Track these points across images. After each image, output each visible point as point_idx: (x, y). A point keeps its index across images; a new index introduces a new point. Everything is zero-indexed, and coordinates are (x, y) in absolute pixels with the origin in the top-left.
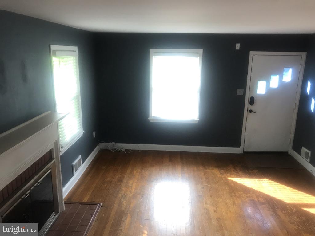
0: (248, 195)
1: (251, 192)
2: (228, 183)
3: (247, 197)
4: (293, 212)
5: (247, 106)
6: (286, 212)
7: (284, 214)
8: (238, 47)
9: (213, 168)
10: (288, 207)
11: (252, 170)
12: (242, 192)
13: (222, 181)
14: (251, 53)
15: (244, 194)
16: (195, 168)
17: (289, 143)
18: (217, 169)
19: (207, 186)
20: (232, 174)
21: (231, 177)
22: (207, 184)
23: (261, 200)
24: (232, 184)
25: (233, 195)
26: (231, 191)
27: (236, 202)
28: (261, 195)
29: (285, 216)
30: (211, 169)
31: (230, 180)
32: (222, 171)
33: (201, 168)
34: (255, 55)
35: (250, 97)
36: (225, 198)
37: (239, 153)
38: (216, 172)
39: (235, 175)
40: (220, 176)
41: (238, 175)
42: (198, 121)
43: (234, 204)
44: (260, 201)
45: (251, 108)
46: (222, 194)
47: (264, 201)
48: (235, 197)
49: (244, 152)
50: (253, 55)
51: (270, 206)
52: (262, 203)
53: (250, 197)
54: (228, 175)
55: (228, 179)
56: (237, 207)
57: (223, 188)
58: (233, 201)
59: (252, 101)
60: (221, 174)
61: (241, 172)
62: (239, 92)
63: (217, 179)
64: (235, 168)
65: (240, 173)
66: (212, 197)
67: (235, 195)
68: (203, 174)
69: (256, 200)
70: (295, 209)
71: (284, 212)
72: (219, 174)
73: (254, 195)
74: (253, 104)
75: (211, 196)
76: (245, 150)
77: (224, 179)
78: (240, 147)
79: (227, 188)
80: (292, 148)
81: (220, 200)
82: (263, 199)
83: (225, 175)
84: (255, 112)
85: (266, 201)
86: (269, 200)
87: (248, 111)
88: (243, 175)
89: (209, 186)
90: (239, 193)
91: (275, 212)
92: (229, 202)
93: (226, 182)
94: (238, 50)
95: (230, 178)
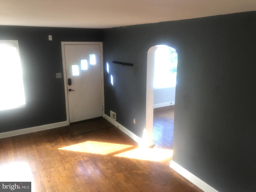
0: (76, 158)
1: (78, 155)
2: (59, 153)
3: (75, 160)
4: (108, 160)
5: (66, 87)
6: (103, 162)
7: (102, 164)
8: (50, 38)
9: (45, 144)
10: (105, 158)
11: (78, 137)
12: (71, 157)
13: (54, 153)
14: (63, 43)
15: (73, 158)
16: (28, 148)
17: (102, 110)
18: (49, 143)
19: (40, 161)
20: (62, 145)
21: (61, 147)
22: (40, 160)
23: (86, 158)
24: (62, 153)
25: (63, 162)
26: (62, 159)
27: (66, 167)
28: (85, 155)
29: (103, 165)
30: (43, 145)
31: (60, 150)
32: (53, 144)
33: (34, 146)
34: (66, 45)
35: (67, 79)
36: (57, 167)
37: (66, 125)
38: (48, 146)
39: (64, 145)
40: (52, 149)
41: (67, 144)
42: (25, 106)
43: (65, 169)
44: (85, 160)
45: (70, 87)
46: (54, 164)
47: (88, 159)
48: (65, 163)
49: (70, 124)
50: (64, 45)
51: (93, 161)
52: (86, 161)
53: (77, 159)
54: (58, 146)
55: (58, 150)
56: (67, 171)
57: (55, 158)
58: (64, 167)
59: (70, 82)
60: (52, 147)
61: (69, 140)
62: (58, 76)
63: (49, 152)
64: (63, 139)
65: (68, 142)
66: (46, 169)
67: (65, 161)
68: (36, 151)
69: (82, 160)
70: (109, 158)
71: (102, 162)
72: (51, 147)
73: (80, 156)
74: (71, 84)
75: (44, 169)
76: (71, 122)
77: (55, 150)
78: (66, 120)
79: (58, 158)
80: (104, 113)
81: (53, 169)
82: (87, 158)
83: (56, 147)
84: (74, 90)
85: (89, 158)
86: (91, 157)
87: (68, 91)
88: (71, 143)
89: (42, 160)
90: (69, 158)
91: (96, 165)
92: (61, 169)
93: (57, 153)
94: (50, 41)
95: (60, 149)
